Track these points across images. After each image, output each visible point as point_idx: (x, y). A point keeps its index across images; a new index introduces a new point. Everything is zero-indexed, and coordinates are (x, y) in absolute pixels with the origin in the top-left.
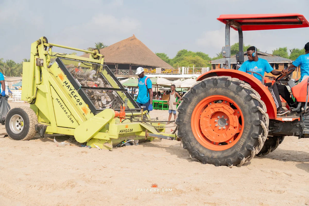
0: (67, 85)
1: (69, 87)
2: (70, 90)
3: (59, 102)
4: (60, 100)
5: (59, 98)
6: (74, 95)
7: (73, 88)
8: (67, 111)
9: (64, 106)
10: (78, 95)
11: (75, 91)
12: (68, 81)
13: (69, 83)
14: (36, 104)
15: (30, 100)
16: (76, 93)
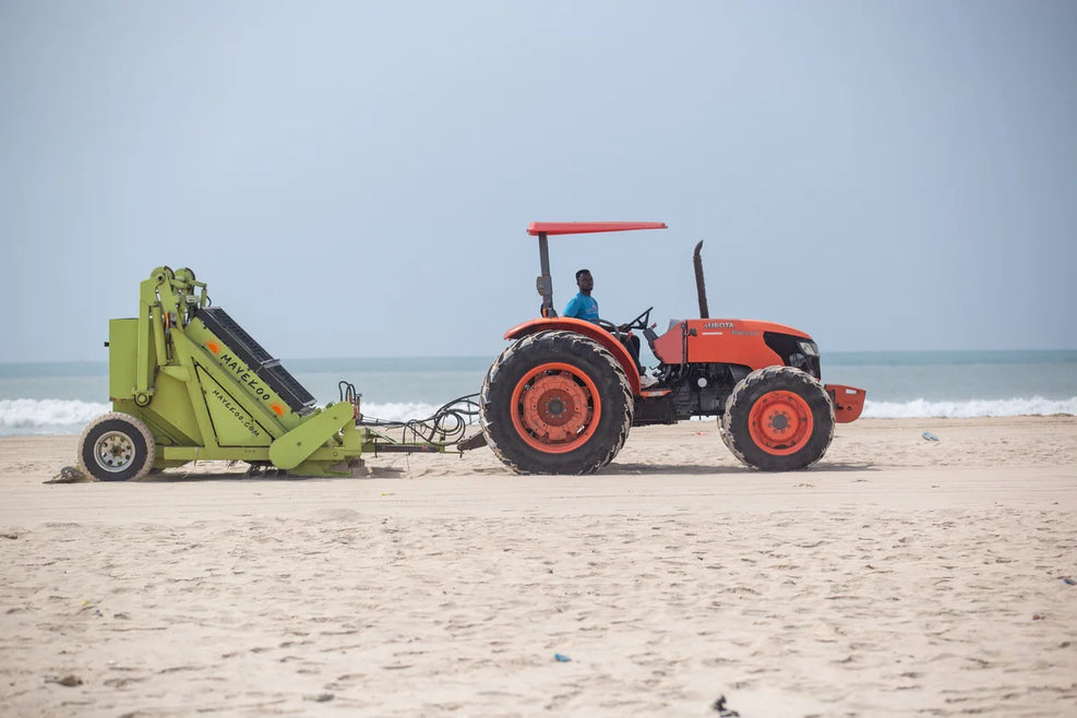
0: (230, 363)
1: (234, 365)
2: (239, 371)
3: (221, 397)
4: (222, 393)
5: (219, 390)
6: (249, 380)
7: (244, 366)
8: (242, 413)
9: (233, 404)
10: (257, 379)
11: (251, 373)
12: (231, 354)
13: (235, 359)
14: (154, 407)
15: (142, 399)
16: (253, 376)
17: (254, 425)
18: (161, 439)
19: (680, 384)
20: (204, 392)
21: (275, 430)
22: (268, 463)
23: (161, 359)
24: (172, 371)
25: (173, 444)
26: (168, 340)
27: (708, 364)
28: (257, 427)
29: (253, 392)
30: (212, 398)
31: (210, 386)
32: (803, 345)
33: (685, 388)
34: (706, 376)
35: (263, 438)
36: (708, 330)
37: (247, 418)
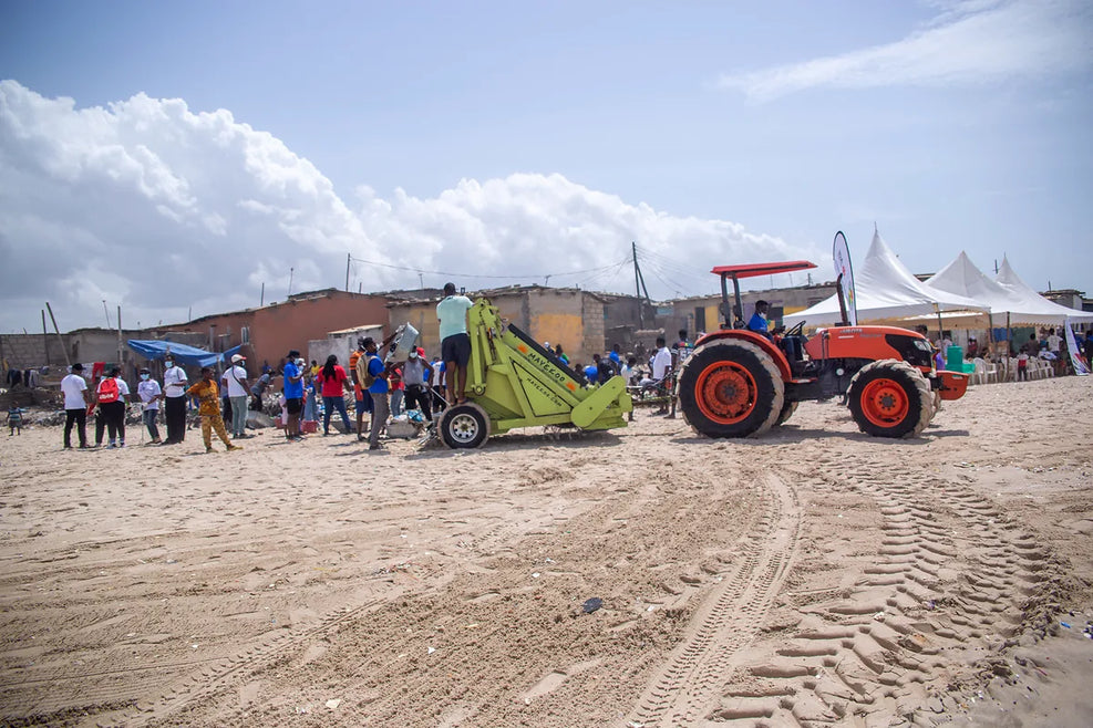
0: (535, 358)
1: (538, 360)
2: (542, 364)
3: (532, 383)
4: (533, 380)
5: (531, 377)
6: (549, 369)
7: (545, 360)
8: (548, 392)
9: (542, 386)
10: (555, 368)
11: (550, 364)
12: (535, 352)
13: (538, 355)
14: (487, 395)
15: (479, 390)
16: (552, 366)
17: (558, 398)
18: (495, 416)
19: (824, 373)
20: (521, 381)
21: (573, 401)
22: (570, 425)
23: (489, 362)
24: (496, 368)
25: (501, 419)
26: (492, 347)
27: (844, 359)
28: (560, 401)
29: (554, 376)
30: (527, 385)
31: (524, 375)
32: (916, 342)
33: (828, 376)
34: (843, 367)
35: (564, 408)
36: (842, 335)
37: (552, 395)
